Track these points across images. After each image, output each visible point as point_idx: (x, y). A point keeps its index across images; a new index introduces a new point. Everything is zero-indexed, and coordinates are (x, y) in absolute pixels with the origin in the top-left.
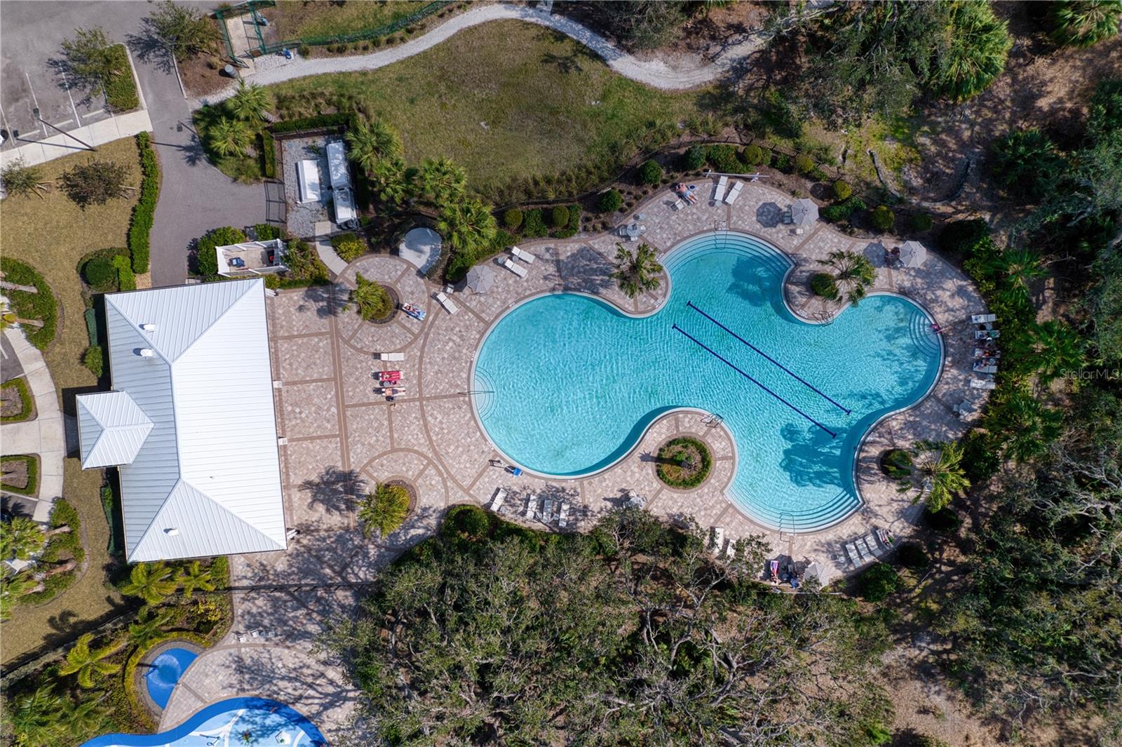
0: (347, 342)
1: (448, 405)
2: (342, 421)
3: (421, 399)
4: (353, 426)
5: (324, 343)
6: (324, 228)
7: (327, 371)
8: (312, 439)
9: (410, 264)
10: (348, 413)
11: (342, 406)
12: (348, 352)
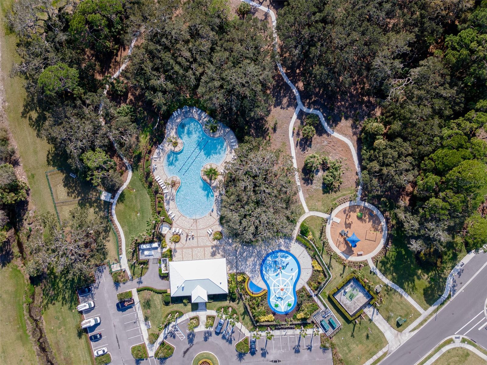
0: (184, 245)
1: (198, 224)
2: (201, 247)
3: (197, 230)
4: (202, 245)
5: (184, 250)
6: (159, 250)
7: (190, 250)
8: (205, 254)
9: (168, 231)
10: (199, 245)
11: (198, 247)
12: (186, 246)
